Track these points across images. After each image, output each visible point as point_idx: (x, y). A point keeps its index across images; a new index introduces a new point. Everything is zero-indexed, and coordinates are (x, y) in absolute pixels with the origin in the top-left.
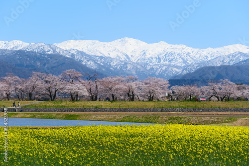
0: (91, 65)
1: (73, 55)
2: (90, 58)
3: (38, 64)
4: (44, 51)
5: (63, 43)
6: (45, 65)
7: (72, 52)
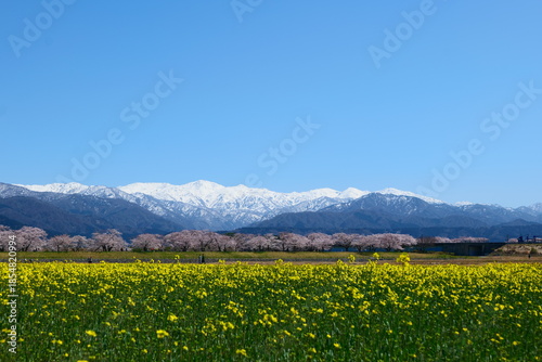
0: (158, 211)
1: (138, 200)
2: (159, 203)
3: (96, 209)
4: (105, 196)
5: (130, 186)
6: (104, 210)
7: (138, 196)
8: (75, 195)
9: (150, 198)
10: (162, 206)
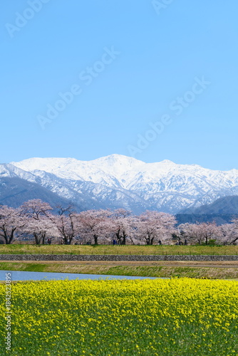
0: (64, 193)
1: (38, 179)
2: (63, 183)
5: (25, 162)
7: (38, 174)
9: (52, 177)
10: (68, 187)
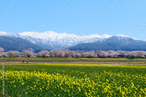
0: (34, 42)
1: (26, 38)
2: (34, 39)
3: (11, 41)
4: (14, 36)
5: (22, 33)
6: (14, 42)
7: (26, 37)
8: (3, 36)
9: (30, 37)
10: (35, 40)
